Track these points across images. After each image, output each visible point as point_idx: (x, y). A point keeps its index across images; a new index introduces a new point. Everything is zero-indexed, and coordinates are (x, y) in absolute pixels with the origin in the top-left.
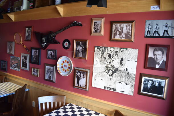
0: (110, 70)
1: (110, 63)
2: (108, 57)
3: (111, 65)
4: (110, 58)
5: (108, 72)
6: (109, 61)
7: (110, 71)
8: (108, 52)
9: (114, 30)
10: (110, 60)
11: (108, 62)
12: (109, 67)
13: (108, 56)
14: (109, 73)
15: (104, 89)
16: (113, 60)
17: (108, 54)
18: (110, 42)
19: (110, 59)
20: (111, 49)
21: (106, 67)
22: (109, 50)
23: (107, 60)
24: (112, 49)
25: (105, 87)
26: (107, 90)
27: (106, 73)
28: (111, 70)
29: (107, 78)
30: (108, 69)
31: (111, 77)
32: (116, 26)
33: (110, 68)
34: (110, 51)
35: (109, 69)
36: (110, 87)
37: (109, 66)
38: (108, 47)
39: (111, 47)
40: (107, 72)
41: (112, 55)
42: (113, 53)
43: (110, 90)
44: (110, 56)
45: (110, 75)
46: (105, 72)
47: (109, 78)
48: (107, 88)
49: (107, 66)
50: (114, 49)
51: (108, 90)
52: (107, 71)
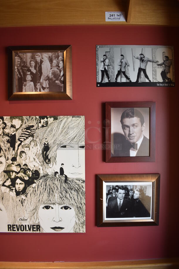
0: (16, 178)
2: (9, 145)
3: (19, 165)
4: (13, 146)
5: (11, 185)
6: (11, 154)
7: (18, 181)
8: (7, 131)
9: (18, 70)
10: (14, 153)
12: (13, 171)
13: (8, 141)
14: (14, 187)
15: (7, 231)
16: (23, 152)
17: (7, 135)
18: (8, 102)
19: (14, 149)
20: (14, 120)
21: (4, 171)
22: (9, 124)
23: (6, 153)
24: (17, 122)
25: (10, 227)
26: (17, 232)
27: (8, 189)
29: (11, 200)
30: (13, 177)
31: (23, 197)
32: (21, 59)
33: (17, 173)
34: (13, 126)
35: (13, 175)
36: (24, 223)
37: (14, 168)
38: (5, 117)
39: (12, 118)
40: (8, 187)
43: (24, 232)
44: (12, 140)
45: (18, 193)
46: (3, 185)
47: (18, 200)
48: (16, 229)
49: (8, 169)
50: (22, 122)
51: (20, 231)
52: (8, 183)
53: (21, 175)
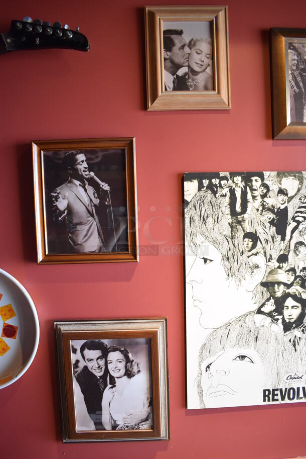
0: (286, 296)
1: (283, 259)
2: (274, 229)
3: (293, 270)
4: (281, 231)
5: (275, 311)
6: (277, 248)
7: (290, 302)
8: (270, 201)
9: (294, 78)
10: (283, 245)
11: (276, 255)
12: (279, 283)
13: (272, 223)
14: (281, 313)
15: (261, 403)
16: (301, 243)
17: (271, 210)
19: (283, 239)
20: (284, 180)
21: (263, 284)
22: (274, 188)
23: (267, 247)
24: (290, 184)
25: (268, 394)
26: (280, 402)
27: (269, 319)
28: (296, 298)
29: (273, 340)
30: (279, 294)
31: (297, 332)
32: (299, 54)
33: (289, 286)
34: (281, 192)
35: (280, 291)
36: (295, 384)
37: (283, 276)
38: (266, 174)
39: (281, 174)
40: (270, 314)
41: (290, 215)
42: (296, 202)
43: (295, 401)
44: (280, 220)
46: (259, 312)
47: (286, 339)
48: (279, 397)
49: (270, 279)
50: (301, 182)
51: (287, 401)
52: (270, 307)
53: (296, 289)
